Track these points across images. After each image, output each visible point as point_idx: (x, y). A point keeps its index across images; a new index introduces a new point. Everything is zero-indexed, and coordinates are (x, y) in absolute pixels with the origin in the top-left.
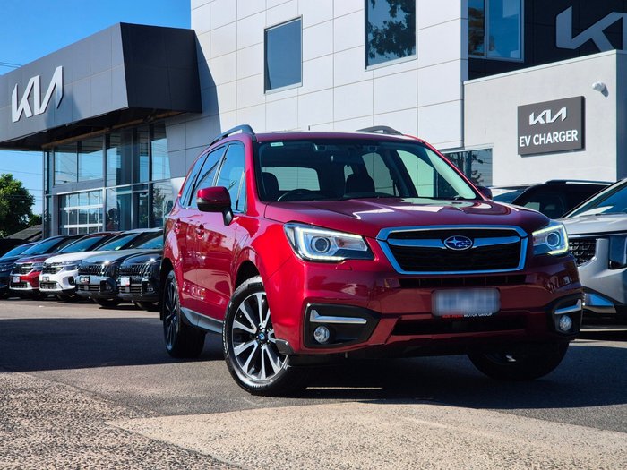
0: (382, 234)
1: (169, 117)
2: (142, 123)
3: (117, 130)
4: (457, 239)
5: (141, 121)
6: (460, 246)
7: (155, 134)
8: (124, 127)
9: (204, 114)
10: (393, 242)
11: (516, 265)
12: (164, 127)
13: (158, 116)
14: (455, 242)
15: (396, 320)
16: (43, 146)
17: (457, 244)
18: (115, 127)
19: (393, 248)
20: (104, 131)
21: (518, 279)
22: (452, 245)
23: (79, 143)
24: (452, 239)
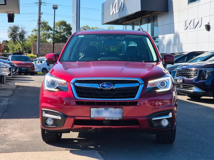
0: (73, 81)
1: (158, 13)
2: (150, 16)
3: (143, 18)
4: (106, 84)
5: (150, 15)
6: (107, 87)
7: (155, 20)
8: (145, 17)
9: (169, 13)
10: (77, 84)
11: (134, 97)
12: (157, 17)
13: (155, 13)
14: (105, 85)
15: (74, 119)
16: (123, 23)
17: (106, 86)
18: (143, 17)
19: (76, 87)
20: (140, 18)
21: (134, 103)
22: (103, 87)
23: (133, 22)
24: (104, 84)
